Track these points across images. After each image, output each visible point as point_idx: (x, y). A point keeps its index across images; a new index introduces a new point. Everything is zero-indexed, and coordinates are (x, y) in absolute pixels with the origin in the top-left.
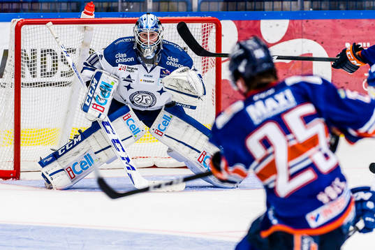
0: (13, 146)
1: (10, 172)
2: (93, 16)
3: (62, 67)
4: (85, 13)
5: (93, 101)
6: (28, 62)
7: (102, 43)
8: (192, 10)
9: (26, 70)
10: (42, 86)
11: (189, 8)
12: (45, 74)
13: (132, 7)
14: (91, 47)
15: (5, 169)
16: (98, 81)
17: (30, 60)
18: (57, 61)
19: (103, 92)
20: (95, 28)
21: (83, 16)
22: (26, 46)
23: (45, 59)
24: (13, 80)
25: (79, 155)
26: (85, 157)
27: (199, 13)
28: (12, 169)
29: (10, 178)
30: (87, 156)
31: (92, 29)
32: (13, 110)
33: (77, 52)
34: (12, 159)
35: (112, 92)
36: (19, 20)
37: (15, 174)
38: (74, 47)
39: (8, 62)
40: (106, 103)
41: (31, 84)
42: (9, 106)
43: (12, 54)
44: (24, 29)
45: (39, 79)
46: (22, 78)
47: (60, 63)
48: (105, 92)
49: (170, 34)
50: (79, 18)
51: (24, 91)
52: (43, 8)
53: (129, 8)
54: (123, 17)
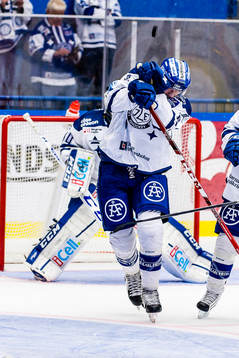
3: (47, 163)
5: (72, 177)
6: (14, 158)
9: (11, 165)
12: (30, 169)
16: (75, 158)
17: (16, 155)
18: (42, 157)
19: (81, 168)
22: (12, 142)
23: (30, 155)
30: (70, 242)
35: (89, 167)
36: (6, 116)
40: (84, 177)
41: (16, 179)
44: (11, 125)
45: (24, 174)
46: (8, 173)
47: (45, 159)
48: (83, 167)
52: (29, 106)
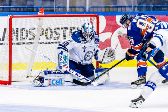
0: (8, 70)
1: (7, 82)
2: (43, 14)
3: (30, 36)
4: (40, 12)
5: (63, 64)
6: (15, 34)
7: (47, 26)
8: (86, 11)
9: (14, 37)
10: (21, 44)
11: (85, 10)
12: (22, 39)
13: (60, 10)
14: (42, 27)
15: (5, 80)
16: (62, 55)
17: (16, 33)
18: (27, 33)
19: (65, 59)
20: (44, 19)
21: (39, 14)
22: (14, 27)
23: (22, 32)
24: (8, 42)
25: (58, 78)
26: (60, 80)
27: (89, 12)
28: (8, 80)
29: (7, 84)
30: (61, 80)
31: (43, 19)
32: (9, 55)
33: (36, 29)
34: (8, 76)
35: (68, 59)
36: (11, 15)
37: (9, 82)
38: (34, 27)
39: (6, 33)
40: (67, 64)
41: (16, 43)
42: (7, 53)
43: (8, 30)
44: (13, 19)
45: (19, 41)
46: (12, 41)
48: (66, 59)
49: (77, 22)
50: (37, 15)
51: (13, 46)
52: (21, 10)
53: (59, 10)
54: (56, 14)
